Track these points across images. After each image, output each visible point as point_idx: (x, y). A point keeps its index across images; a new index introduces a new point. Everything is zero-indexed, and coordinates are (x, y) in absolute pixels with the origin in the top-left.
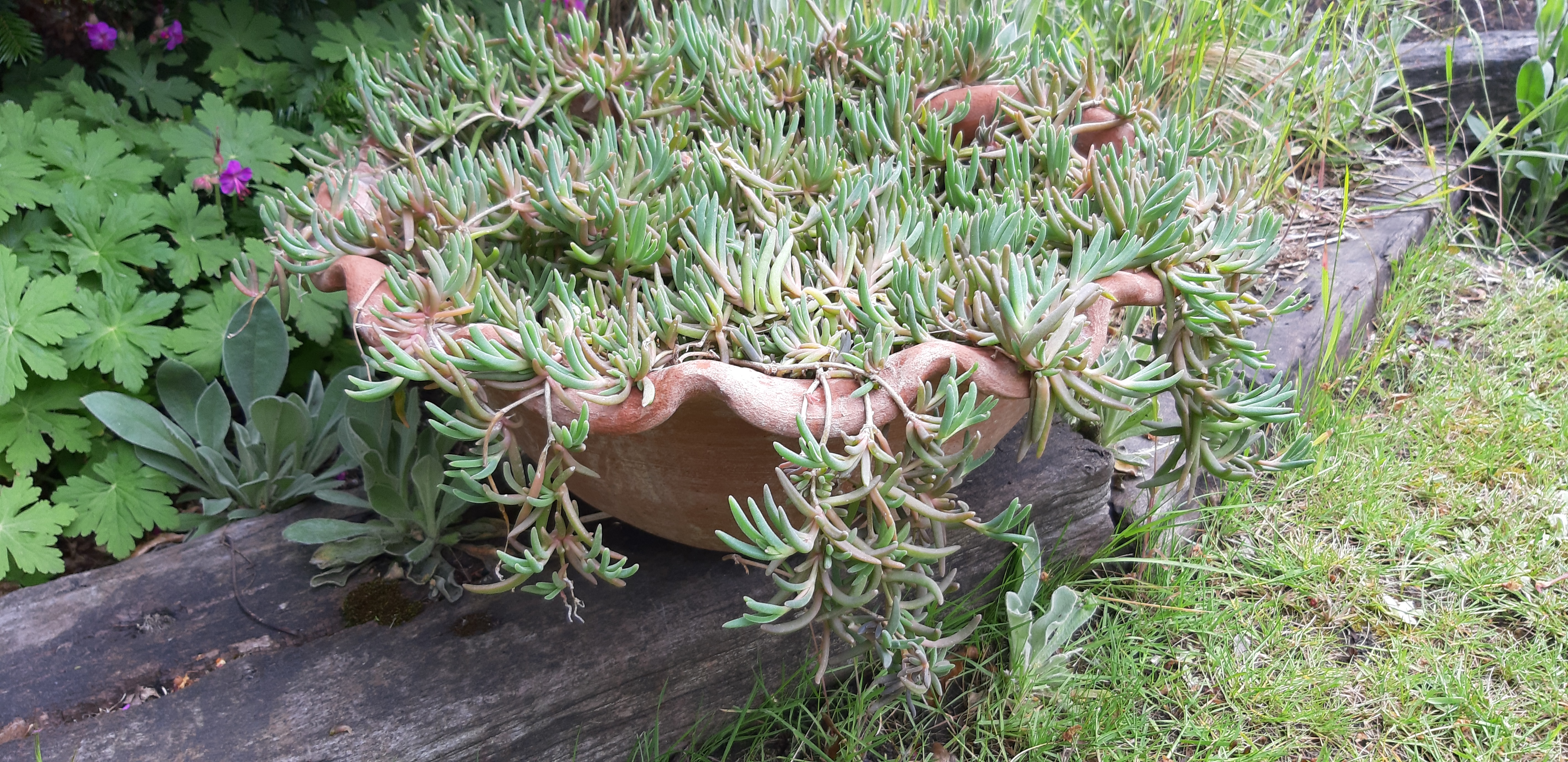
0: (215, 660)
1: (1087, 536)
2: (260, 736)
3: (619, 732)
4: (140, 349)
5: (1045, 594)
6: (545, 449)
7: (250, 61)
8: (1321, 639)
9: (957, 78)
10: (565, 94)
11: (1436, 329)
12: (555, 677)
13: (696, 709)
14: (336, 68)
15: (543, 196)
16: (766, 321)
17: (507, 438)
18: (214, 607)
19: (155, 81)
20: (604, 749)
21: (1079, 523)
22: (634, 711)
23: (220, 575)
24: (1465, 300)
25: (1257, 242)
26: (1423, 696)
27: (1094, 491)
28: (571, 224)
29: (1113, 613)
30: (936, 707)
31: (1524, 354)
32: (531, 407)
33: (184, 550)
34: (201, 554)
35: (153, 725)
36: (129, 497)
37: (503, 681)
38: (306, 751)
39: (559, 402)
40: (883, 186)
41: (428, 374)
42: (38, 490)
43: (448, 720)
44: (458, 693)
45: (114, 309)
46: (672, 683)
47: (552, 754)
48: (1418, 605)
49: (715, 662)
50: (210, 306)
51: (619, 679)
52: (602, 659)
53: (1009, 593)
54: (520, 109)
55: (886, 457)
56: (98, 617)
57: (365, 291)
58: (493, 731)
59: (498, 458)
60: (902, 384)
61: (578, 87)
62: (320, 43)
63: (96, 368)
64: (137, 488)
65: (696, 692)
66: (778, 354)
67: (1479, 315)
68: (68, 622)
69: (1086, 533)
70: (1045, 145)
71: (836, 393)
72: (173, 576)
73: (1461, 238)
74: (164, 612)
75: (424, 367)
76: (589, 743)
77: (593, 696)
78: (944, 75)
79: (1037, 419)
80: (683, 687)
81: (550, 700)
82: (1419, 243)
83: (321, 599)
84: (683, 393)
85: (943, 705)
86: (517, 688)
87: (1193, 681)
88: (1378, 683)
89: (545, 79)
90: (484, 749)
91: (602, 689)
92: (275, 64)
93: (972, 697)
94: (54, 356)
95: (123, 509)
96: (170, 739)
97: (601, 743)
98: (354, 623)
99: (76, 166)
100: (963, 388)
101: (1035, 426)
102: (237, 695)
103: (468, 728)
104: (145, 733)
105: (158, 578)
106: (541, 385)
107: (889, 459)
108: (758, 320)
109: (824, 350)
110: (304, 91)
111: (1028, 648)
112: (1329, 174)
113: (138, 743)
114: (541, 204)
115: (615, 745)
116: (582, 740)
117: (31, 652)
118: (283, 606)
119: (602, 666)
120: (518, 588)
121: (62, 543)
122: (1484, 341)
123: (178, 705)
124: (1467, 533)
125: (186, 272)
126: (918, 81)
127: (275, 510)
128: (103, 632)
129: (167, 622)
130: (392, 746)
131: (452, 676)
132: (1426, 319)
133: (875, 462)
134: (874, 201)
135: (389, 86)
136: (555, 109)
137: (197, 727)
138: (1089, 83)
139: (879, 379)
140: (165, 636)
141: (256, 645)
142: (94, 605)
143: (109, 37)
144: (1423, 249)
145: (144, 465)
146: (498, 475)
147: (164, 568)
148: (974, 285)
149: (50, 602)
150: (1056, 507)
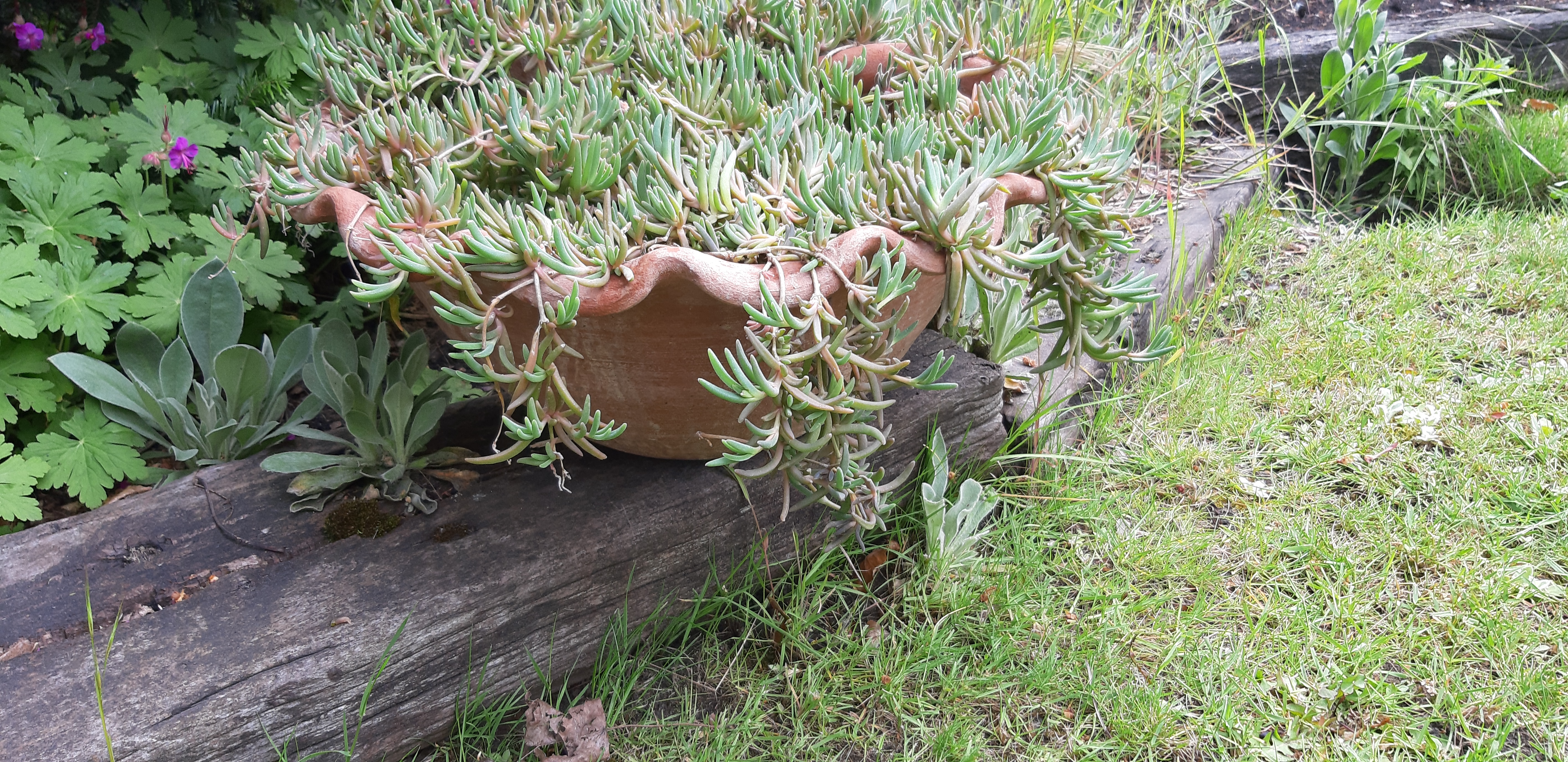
0: (208, 578)
1: (985, 442)
2: (264, 632)
3: (591, 619)
4: (101, 314)
5: (952, 493)
6: (538, 331)
7: (170, 62)
8: (1191, 514)
9: (852, 39)
10: (505, 57)
11: (1265, 277)
12: (534, 567)
13: (657, 598)
14: (258, 63)
15: (507, 132)
16: (719, 220)
17: (500, 326)
18: (197, 537)
19: (79, 80)
20: (577, 637)
21: (978, 429)
22: (603, 600)
23: (199, 511)
24: (1289, 253)
25: (1118, 152)
26: (1279, 547)
27: (989, 400)
28: (530, 157)
29: (1012, 507)
30: (866, 592)
31: (1342, 291)
32: (520, 296)
33: (159, 493)
34: (177, 495)
35: (158, 633)
36: (97, 450)
37: (486, 573)
38: (310, 641)
39: (548, 289)
40: (804, 117)
41: (431, 268)
42: (11, 446)
43: (440, 607)
44: (445, 586)
45: (72, 278)
46: (637, 573)
47: (532, 640)
48: (1268, 482)
49: (673, 553)
50: (162, 275)
51: (590, 569)
52: (574, 550)
53: (924, 484)
54: (465, 70)
55: (832, 319)
56: (86, 551)
57: (354, 214)
58: (481, 617)
59: (493, 343)
60: (842, 260)
61: (519, 49)
62: (240, 40)
63: (60, 332)
64: (104, 443)
65: (657, 581)
66: (733, 246)
67: (1301, 264)
68: (56, 559)
69: (984, 438)
70: (935, 86)
71: (787, 272)
72: (151, 515)
73: (1282, 204)
74: (149, 544)
75: (427, 261)
76: (564, 630)
77: (567, 584)
78: (842, 35)
79: (953, 289)
80: (646, 577)
81: (530, 588)
82: (1247, 206)
83: (301, 523)
84: (657, 274)
85: (873, 590)
86: (499, 579)
87: (1085, 558)
88: (1240, 542)
89: (487, 45)
90: (474, 633)
91: (575, 578)
92: (195, 64)
93: (896, 583)
94: (23, 317)
95: (93, 462)
96: (177, 642)
97: (575, 630)
98: (336, 538)
99: (26, 147)
100: (894, 260)
101: (952, 295)
102: (236, 602)
103: (458, 613)
104: (151, 639)
105: (137, 518)
106: (530, 275)
107: (837, 321)
108: (711, 219)
109: (772, 239)
110: (226, 86)
111: (942, 536)
112: (1164, 158)
113: (146, 648)
114: (504, 139)
115: (586, 632)
116: (558, 628)
117: (23, 586)
118: (265, 531)
119: (575, 557)
120: (514, 459)
121: (37, 493)
122: (1308, 283)
123: (180, 614)
124: (1305, 427)
125: (137, 244)
126: (820, 39)
127: (239, 458)
128: (92, 565)
129: (153, 553)
130: (391, 631)
131: (437, 573)
132: (1257, 269)
133: (823, 323)
134: (797, 129)
135: (341, 54)
136: (499, 68)
137: (202, 632)
138: (967, 37)
139: (822, 256)
140: (154, 563)
141: (245, 563)
142: (78, 543)
143: (36, 37)
144: (1250, 212)
145: (110, 421)
146: (494, 356)
147: (142, 509)
148: (892, 184)
149: (34, 544)
150: (958, 414)
